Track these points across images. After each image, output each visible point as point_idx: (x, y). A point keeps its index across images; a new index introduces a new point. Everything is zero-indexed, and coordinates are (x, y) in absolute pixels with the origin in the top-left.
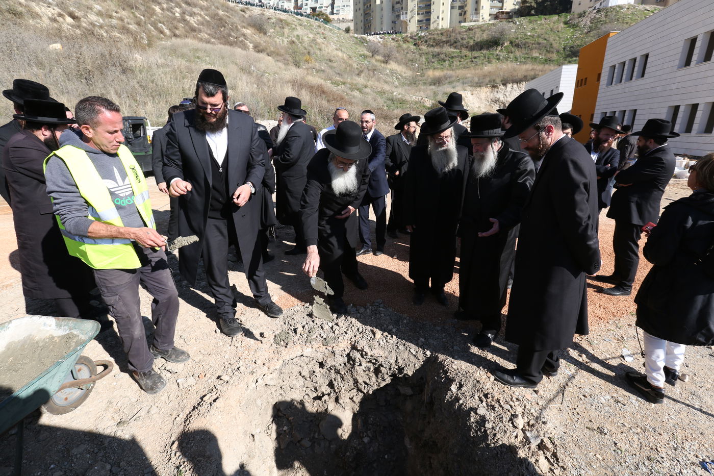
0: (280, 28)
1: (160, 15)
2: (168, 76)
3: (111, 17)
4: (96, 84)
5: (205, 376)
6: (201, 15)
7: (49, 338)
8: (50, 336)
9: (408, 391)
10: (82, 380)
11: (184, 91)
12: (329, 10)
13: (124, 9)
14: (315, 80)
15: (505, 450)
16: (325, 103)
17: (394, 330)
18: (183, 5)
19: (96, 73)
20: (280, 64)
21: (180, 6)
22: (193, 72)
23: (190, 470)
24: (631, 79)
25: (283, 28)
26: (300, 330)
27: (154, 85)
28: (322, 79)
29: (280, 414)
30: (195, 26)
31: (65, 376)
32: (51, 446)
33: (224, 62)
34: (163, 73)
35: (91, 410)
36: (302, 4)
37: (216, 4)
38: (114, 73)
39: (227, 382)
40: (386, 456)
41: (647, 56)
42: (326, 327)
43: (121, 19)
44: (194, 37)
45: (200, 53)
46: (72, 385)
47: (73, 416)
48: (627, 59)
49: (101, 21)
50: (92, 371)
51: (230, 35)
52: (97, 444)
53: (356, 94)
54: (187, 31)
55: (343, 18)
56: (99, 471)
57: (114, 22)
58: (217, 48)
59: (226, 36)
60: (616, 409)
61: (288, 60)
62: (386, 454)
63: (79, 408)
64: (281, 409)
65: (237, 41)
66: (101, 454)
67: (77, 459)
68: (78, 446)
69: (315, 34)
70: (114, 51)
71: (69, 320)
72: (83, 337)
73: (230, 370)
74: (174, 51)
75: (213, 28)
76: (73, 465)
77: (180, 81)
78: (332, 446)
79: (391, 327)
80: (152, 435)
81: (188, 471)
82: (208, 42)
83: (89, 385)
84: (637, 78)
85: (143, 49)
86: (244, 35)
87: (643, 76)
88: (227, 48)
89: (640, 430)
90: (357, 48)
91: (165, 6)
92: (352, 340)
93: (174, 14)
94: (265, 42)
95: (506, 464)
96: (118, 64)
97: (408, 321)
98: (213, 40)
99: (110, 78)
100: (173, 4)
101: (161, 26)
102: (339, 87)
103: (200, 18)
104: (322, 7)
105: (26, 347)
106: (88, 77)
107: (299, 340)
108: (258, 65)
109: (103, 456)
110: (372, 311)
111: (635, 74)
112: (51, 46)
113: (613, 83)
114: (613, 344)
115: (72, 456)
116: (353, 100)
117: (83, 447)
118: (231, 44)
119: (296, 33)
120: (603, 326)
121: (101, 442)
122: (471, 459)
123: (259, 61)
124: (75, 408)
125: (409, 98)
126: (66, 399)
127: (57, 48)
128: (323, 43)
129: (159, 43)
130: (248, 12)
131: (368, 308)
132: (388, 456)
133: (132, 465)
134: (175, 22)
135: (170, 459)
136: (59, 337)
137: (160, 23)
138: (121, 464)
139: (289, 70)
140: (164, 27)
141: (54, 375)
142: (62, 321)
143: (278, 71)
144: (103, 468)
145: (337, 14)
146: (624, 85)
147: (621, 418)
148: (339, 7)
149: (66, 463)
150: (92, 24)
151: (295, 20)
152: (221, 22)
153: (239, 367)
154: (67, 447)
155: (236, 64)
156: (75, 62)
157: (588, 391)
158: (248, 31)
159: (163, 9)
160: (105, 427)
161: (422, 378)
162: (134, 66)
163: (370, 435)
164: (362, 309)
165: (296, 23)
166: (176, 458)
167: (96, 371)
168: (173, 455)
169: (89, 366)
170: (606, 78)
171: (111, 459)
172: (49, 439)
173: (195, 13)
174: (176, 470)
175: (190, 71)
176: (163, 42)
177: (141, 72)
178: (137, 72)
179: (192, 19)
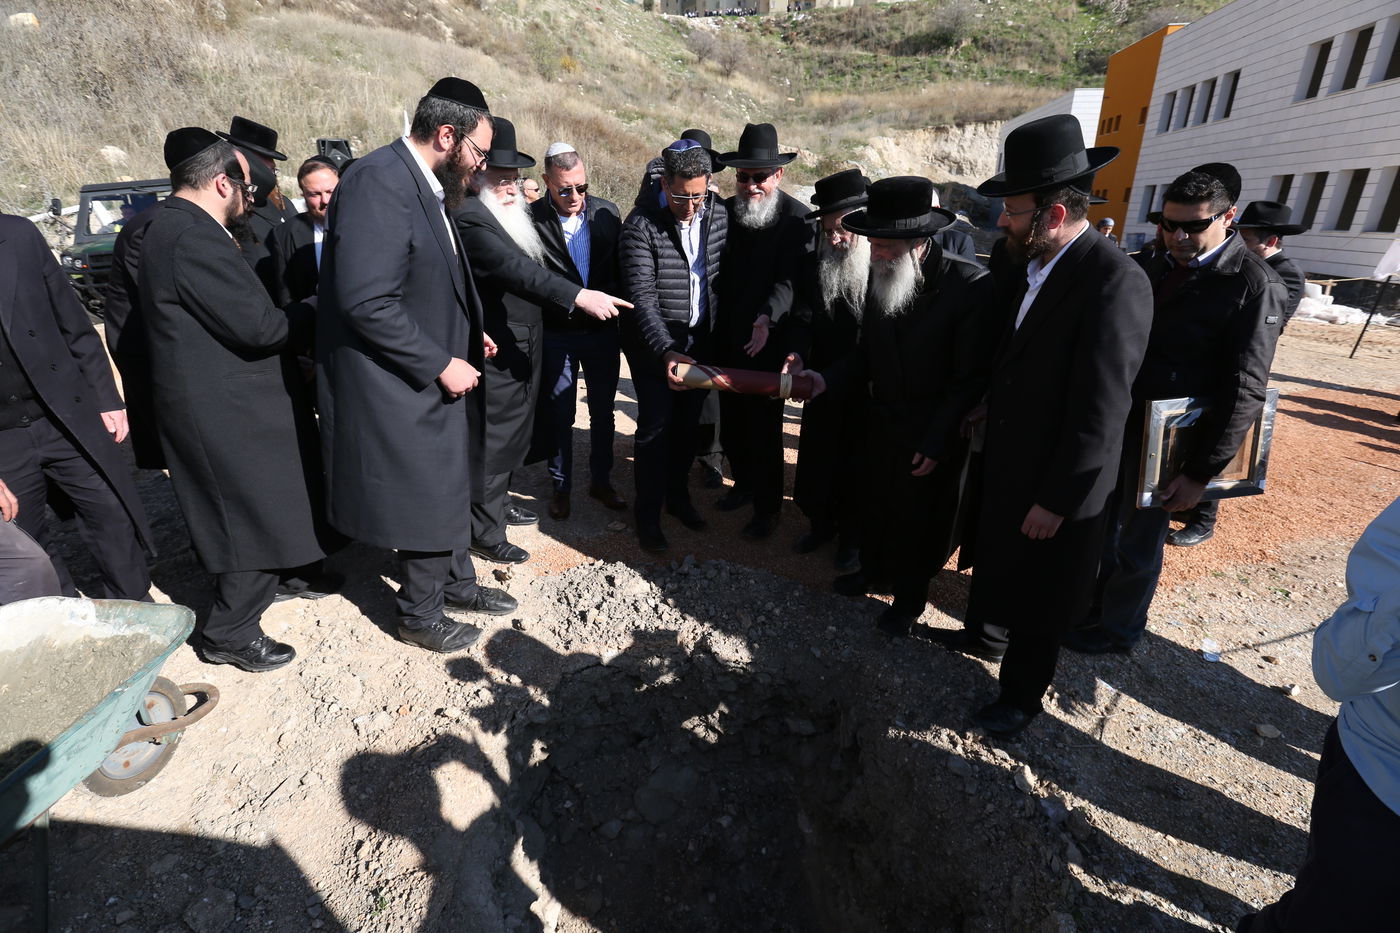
2: (277, 92)
4: (120, 104)
5: (410, 710)
7: (85, 643)
8: (87, 640)
9: (807, 727)
10: (159, 725)
11: (311, 124)
14: (584, 107)
15: (1004, 833)
16: (604, 157)
17: (777, 611)
19: (119, 80)
20: (512, 73)
22: (329, 85)
23: (401, 896)
24: (1205, 120)
26: (592, 614)
27: (248, 110)
28: (598, 105)
29: (556, 777)
31: (127, 721)
32: (102, 860)
33: (393, 66)
34: (263, 84)
35: (180, 783)
38: (156, 82)
39: (458, 721)
40: (764, 851)
41: (1236, 75)
42: (644, 607)
44: (328, 9)
45: (341, 42)
46: (139, 737)
47: (143, 796)
48: (1199, 80)
50: (176, 705)
51: (403, 7)
52: (201, 853)
56: (214, 907)
58: (379, 34)
59: (395, 8)
60: (1197, 752)
61: (526, 65)
62: (763, 846)
63: (154, 780)
64: (559, 768)
65: (418, 20)
66: (211, 872)
67: (163, 883)
68: (160, 858)
69: (583, 12)
70: (156, 34)
71: (124, 604)
72: (159, 639)
73: (459, 696)
74: (285, 38)
76: (155, 896)
77: (301, 103)
78: (659, 836)
79: (770, 605)
80: (315, 830)
81: (397, 899)
82: (358, 20)
83: (174, 735)
84: (1217, 119)
85: (219, 30)
86: (433, 8)
87: (1227, 114)
88: (396, 35)
89: (1242, 788)
90: (668, 44)
92: (696, 632)
94: (478, 25)
95: (1007, 860)
96: (164, 63)
97: (802, 593)
98: (367, 17)
99: (150, 93)
102: (633, 124)
105: (35, 662)
106: (100, 90)
107: (591, 634)
109: (216, 876)
110: (731, 574)
111: (1213, 110)
112: (12, 18)
113: (1171, 128)
114: (1185, 631)
115: (150, 878)
117: (171, 861)
118: (407, 26)
119: (542, 8)
120: (1165, 596)
121: (210, 847)
122: (937, 852)
123: (466, 63)
124: (147, 782)
126: (127, 764)
127: (26, 23)
128: (599, 31)
129: (252, 19)
131: (722, 568)
132: (767, 850)
133: (278, 892)
135: (357, 877)
136: (106, 640)
138: (257, 889)
139: (530, 84)
141: (107, 720)
142: (111, 607)
143: (507, 88)
144: (220, 899)
146: (1191, 131)
147: (1207, 767)
149: (140, 893)
153: (479, 691)
154: (139, 860)
155: (419, 70)
156: (70, 55)
157: (1145, 719)
158: (443, 1)
160: (215, 818)
161: (833, 702)
162: (201, 67)
163: (734, 812)
164: (711, 572)
166: (368, 873)
167: (184, 705)
168: (362, 868)
169: (171, 697)
170: (1158, 117)
171: (234, 882)
172: (97, 846)
174: (371, 899)
175: (323, 82)
176: (262, 18)
177: (217, 81)
178: (208, 82)
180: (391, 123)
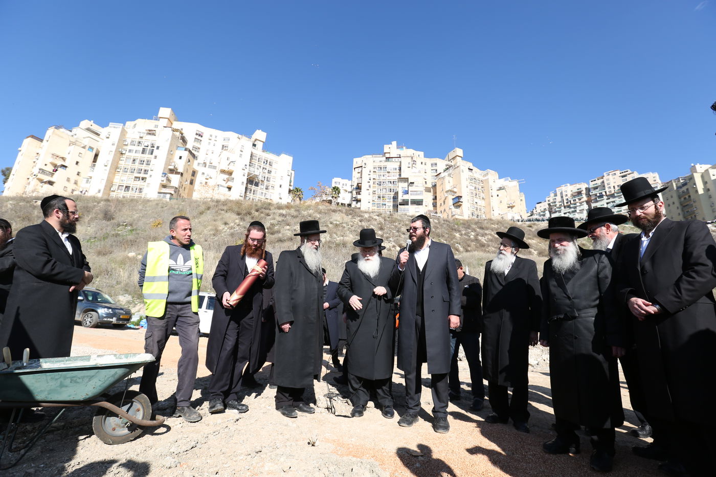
1: (458, 239)
6: (491, 235)
18: (478, 230)
21: (474, 230)
30: (485, 243)
37: (505, 225)
44: (482, 250)
54: (476, 247)
91: (463, 232)
93: (470, 237)
100: (470, 230)
101: (458, 246)
103: (490, 237)
130: (535, 227)
134: (469, 242)
137: (457, 243)
140: (459, 246)
159: (461, 235)
173: (486, 234)
179: (483, 238)
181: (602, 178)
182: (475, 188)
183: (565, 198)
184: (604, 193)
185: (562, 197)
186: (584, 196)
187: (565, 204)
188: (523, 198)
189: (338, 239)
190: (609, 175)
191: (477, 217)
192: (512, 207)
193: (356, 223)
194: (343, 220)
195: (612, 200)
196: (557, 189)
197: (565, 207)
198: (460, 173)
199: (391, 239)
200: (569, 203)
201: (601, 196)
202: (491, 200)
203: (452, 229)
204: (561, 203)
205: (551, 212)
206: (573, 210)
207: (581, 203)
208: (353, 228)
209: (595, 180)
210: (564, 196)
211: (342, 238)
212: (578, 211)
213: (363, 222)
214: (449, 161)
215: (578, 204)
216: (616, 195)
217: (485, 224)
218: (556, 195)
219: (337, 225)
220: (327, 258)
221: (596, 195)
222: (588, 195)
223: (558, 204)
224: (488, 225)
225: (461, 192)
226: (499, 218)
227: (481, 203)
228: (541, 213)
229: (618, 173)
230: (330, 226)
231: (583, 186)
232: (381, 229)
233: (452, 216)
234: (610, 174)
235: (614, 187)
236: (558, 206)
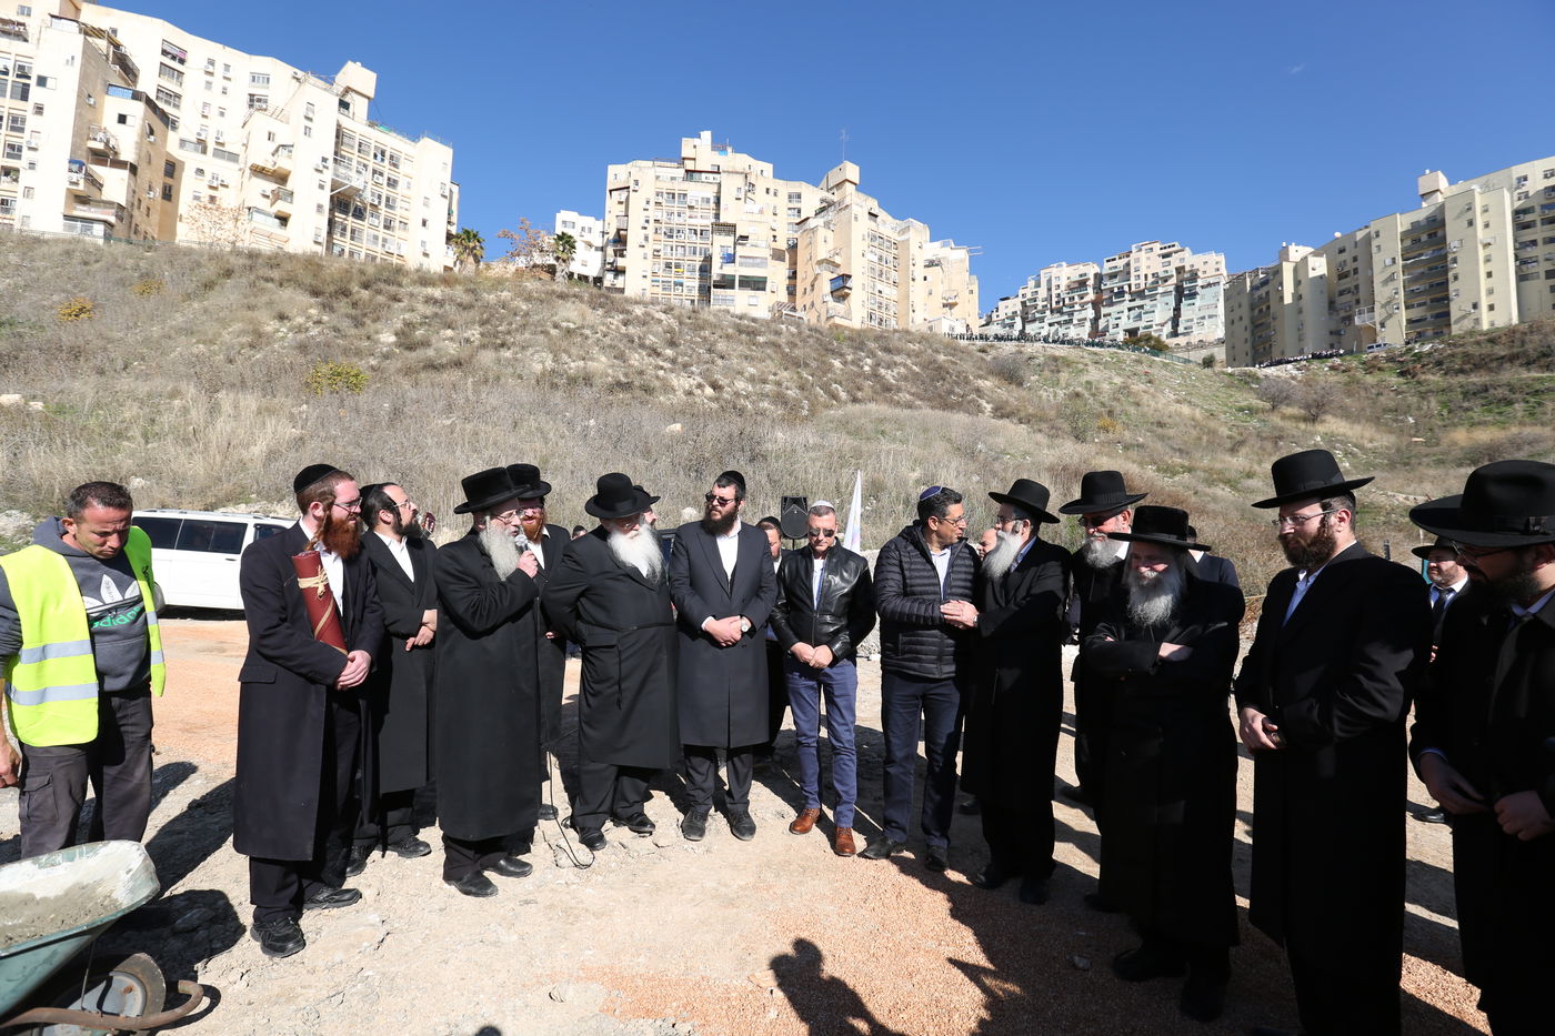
0: (1052, 371)
1: (838, 372)
2: (818, 464)
3: (765, 382)
6: (905, 365)
12: (1168, 328)
13: (786, 369)
18: (880, 353)
20: (1039, 437)
21: (872, 354)
22: (861, 456)
25: (1059, 371)
28: (1134, 462)
30: (892, 385)
34: (811, 459)
36: (1107, 326)
37: (935, 346)
43: (779, 384)
44: (886, 400)
45: (888, 423)
49: (750, 388)
51: (951, 392)
53: (1223, 492)
54: (875, 392)
55: (1201, 341)
57: (768, 387)
58: (922, 415)
59: (943, 394)
61: (1058, 429)
65: (961, 401)
69: (1129, 377)
70: (750, 428)
74: (844, 425)
75: (923, 383)
82: (910, 406)
85: (797, 423)
86: (978, 390)
88: (939, 413)
90: (1231, 396)
91: (849, 358)
93: (862, 367)
94: (1018, 399)
96: (746, 448)
98: (918, 403)
100: (863, 354)
101: (836, 388)
102: (1176, 478)
103: (902, 370)
104: (1151, 327)
108: (990, 440)
112: (668, 427)
116: (1211, 506)
118: (949, 407)
119: (1084, 378)
123: (993, 432)
125: (1383, 498)
127: (675, 429)
128: (1146, 392)
129: (826, 412)
130: (993, 353)
134: (860, 380)
137: (836, 382)
139: (1058, 446)
140: (840, 388)
143: (1032, 450)
145: (1183, 334)
148: (1192, 320)
150: (737, 394)
151: (1085, 355)
152: (939, 372)
155: (949, 440)
156: (691, 447)
158: (986, 384)
159: (845, 363)
162: (769, 450)
165: (1086, 361)
173: (895, 363)
175: (857, 454)
176: (832, 412)
177: (778, 457)
178: (771, 460)
179: (889, 372)
180: (906, 484)
181: (1128, 256)
182: (880, 259)
183: (1054, 292)
184: (1126, 288)
185: (1049, 290)
186: (1090, 290)
187: (1054, 305)
188: (975, 288)
189: (572, 365)
190: (1140, 250)
191: (880, 324)
192: (951, 306)
193: (613, 327)
194: (584, 319)
195: (1138, 302)
196: (1042, 272)
197: (1052, 312)
198: (850, 222)
199: (693, 369)
200: (1061, 304)
201: (1121, 293)
202: (911, 288)
203: (827, 350)
204: (1045, 303)
205: (1025, 321)
206: (1066, 317)
207: (1082, 305)
208: (607, 341)
209: (1114, 260)
210: (1053, 289)
211: (581, 363)
212: (1075, 322)
213: (630, 327)
214: (828, 191)
215: (1077, 307)
216: (1147, 293)
217: (895, 342)
218: (1038, 285)
219: (569, 331)
220: (548, 413)
221: (1111, 290)
222: (1098, 289)
223: (1040, 304)
224: (900, 345)
225: (849, 264)
226: (924, 329)
227: (890, 292)
228: (1007, 321)
229: (1157, 246)
230: (554, 332)
231: (1091, 270)
232: (672, 344)
233: (828, 318)
234: (1143, 248)
235: (1146, 276)
236: (1039, 308)
